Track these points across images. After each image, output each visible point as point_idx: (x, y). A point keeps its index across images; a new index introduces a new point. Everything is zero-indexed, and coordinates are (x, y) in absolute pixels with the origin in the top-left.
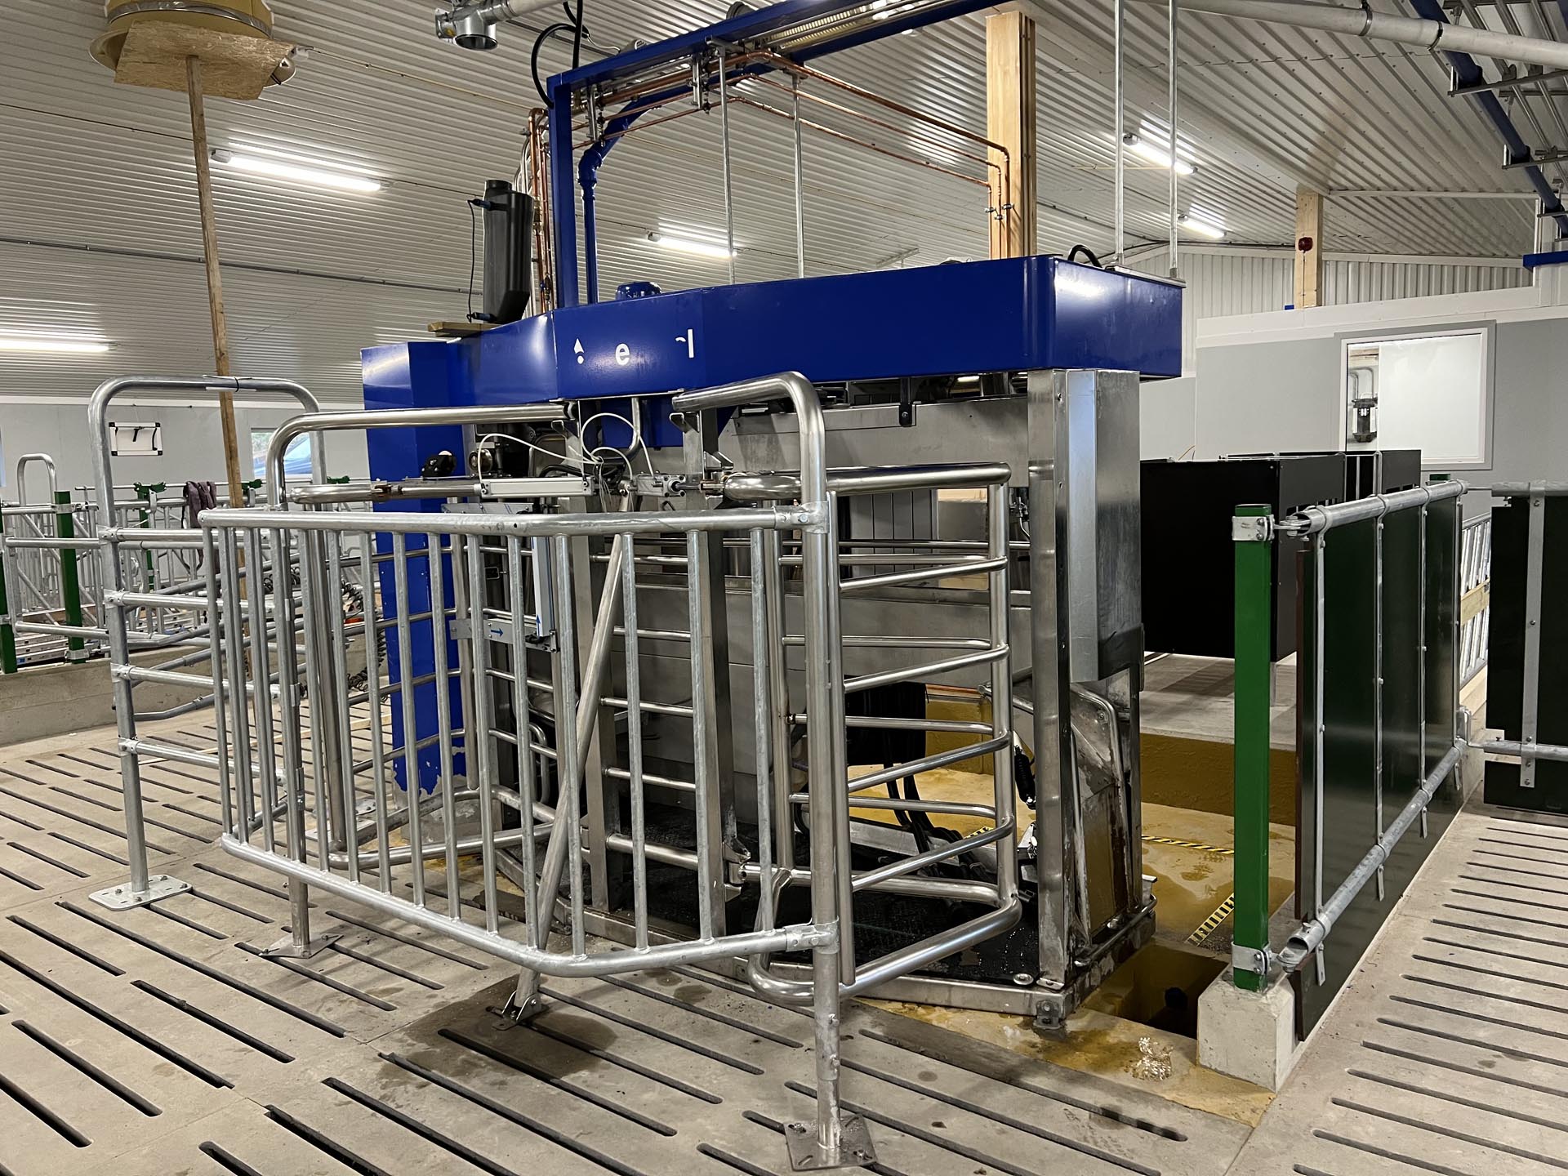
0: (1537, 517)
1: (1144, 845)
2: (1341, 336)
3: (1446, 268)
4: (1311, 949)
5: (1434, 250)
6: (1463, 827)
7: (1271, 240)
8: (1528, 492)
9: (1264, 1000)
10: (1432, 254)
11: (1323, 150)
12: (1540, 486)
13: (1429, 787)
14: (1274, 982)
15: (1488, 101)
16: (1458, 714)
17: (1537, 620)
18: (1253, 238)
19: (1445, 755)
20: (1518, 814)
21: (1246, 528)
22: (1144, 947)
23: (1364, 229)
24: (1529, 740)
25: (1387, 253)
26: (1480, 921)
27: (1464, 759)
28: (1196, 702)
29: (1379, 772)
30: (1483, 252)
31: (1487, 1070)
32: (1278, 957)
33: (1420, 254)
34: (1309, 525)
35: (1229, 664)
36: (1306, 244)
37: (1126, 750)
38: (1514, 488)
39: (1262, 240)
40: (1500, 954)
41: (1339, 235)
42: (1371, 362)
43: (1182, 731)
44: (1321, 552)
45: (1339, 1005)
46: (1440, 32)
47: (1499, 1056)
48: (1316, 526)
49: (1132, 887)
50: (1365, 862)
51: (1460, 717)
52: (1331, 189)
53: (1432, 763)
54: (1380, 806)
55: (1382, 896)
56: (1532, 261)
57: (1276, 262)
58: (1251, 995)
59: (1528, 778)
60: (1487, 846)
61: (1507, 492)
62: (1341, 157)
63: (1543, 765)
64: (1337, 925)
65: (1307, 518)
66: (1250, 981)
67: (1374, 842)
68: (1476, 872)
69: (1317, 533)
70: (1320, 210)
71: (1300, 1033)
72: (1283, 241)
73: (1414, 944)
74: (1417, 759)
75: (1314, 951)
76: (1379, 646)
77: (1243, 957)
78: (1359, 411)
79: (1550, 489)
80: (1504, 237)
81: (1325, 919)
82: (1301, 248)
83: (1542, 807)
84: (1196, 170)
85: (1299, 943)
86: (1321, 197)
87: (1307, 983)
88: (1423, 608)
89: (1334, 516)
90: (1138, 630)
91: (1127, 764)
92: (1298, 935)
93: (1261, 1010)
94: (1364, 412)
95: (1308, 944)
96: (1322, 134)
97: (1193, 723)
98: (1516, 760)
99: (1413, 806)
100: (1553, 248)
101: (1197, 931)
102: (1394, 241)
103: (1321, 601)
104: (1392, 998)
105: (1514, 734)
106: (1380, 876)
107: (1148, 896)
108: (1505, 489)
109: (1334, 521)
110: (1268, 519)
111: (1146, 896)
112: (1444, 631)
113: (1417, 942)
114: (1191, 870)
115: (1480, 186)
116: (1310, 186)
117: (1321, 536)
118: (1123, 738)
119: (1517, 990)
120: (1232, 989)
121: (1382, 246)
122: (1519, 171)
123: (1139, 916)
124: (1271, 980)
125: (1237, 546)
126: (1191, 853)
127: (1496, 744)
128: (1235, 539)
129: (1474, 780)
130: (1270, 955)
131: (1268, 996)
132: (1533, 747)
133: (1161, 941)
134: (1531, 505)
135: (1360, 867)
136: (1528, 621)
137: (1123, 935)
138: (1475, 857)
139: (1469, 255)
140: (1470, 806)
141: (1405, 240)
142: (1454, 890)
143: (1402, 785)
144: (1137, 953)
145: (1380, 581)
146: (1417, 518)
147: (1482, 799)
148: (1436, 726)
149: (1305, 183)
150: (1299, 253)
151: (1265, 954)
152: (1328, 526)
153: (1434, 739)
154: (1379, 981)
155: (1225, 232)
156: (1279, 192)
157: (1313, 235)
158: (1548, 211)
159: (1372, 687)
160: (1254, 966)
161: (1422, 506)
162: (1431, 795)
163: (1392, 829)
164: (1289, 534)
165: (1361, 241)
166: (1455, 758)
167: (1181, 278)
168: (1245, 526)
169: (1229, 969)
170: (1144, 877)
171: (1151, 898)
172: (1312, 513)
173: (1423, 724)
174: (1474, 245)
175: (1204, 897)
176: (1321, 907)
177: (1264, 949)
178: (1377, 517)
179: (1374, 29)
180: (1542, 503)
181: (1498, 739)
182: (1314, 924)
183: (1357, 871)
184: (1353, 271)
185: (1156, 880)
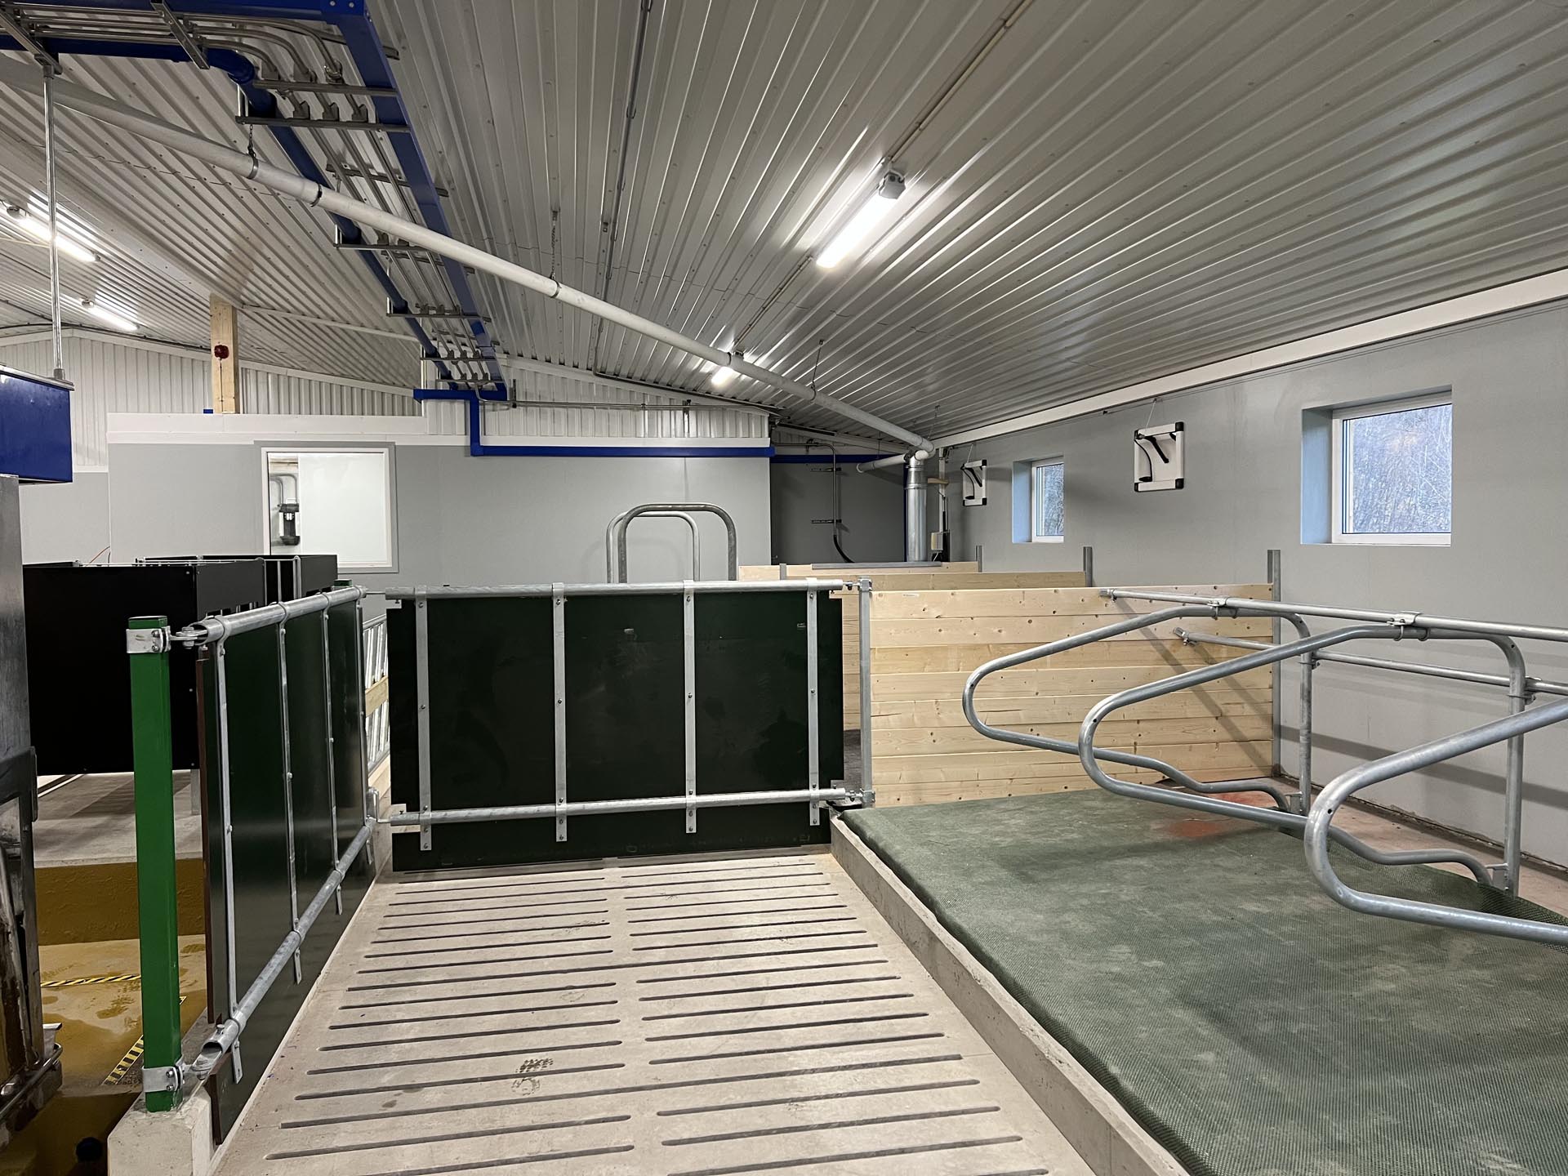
0: (422, 615)
1: (44, 993)
2: (261, 444)
3: (355, 390)
4: (225, 1048)
5: (344, 373)
6: (376, 898)
7: (189, 341)
8: (414, 595)
9: (178, 1115)
10: (342, 376)
11: (231, 266)
12: (423, 590)
13: (341, 867)
14: (189, 1094)
15: (369, 258)
16: (367, 796)
17: (426, 705)
18: (169, 336)
19: (357, 834)
20: (421, 876)
21: (142, 640)
22: (48, 1105)
23: (281, 346)
24: (425, 809)
25: (303, 369)
26: (388, 978)
27: (375, 834)
28: (114, 822)
29: (292, 862)
30: (386, 380)
31: (390, 1110)
32: (192, 1068)
33: (333, 375)
34: (206, 635)
35: (130, 776)
36: (222, 352)
37: (17, 889)
38: (402, 592)
39: (180, 340)
40: (403, 1003)
41: (256, 346)
42: (291, 470)
43: (97, 857)
44: (221, 660)
45: (260, 1095)
46: (320, 194)
47: (399, 1094)
48: (215, 635)
49: (30, 1043)
50: (281, 950)
51: (369, 798)
52: (244, 304)
53: (344, 845)
54: (294, 893)
55: (299, 979)
56: (421, 395)
57: (195, 363)
58: (165, 1115)
59: (426, 843)
60: (395, 910)
61: (397, 596)
62: (252, 277)
63: (438, 828)
64: (250, 1020)
65: (204, 628)
66: (163, 1102)
67: (290, 928)
68: (386, 934)
69: (217, 642)
70: (235, 321)
71: (218, 1136)
72: (201, 343)
73: (331, 1015)
74: (330, 843)
75: (229, 1050)
76: (287, 743)
77: (155, 1080)
78: (284, 516)
79: (430, 593)
80: (401, 371)
81: (239, 1016)
82: (217, 354)
83: (438, 866)
84: (98, 259)
85: (215, 1046)
86: (234, 309)
87: (224, 1084)
88: (329, 704)
89: (232, 625)
90: (28, 754)
91: (19, 904)
92: (212, 1039)
93: (175, 1126)
94: (289, 517)
95: (222, 1044)
96: (229, 251)
97: (109, 847)
98: (417, 829)
99: (327, 887)
100: (436, 387)
101: (115, 1070)
102: (309, 360)
103: (223, 707)
104: (310, 1073)
105: (414, 807)
106: (297, 960)
107: (51, 1047)
108: (395, 593)
109: (233, 630)
110: (163, 631)
111: (48, 1047)
112: (349, 721)
113: (334, 1014)
114: (108, 1006)
115: (376, 324)
116: (222, 297)
117: (221, 644)
118: (13, 877)
119: (416, 1030)
120: (144, 1116)
121: (298, 363)
122: (401, 319)
123: (41, 1071)
124: (183, 1094)
125: (131, 658)
126: (108, 988)
127: (400, 817)
128: (129, 652)
129: (384, 852)
130: (184, 1067)
131: (183, 1110)
132: (429, 815)
133: (68, 1091)
134: (417, 607)
135: (276, 956)
136: (419, 706)
137: (21, 1098)
138: (385, 922)
139: (374, 381)
140: (382, 877)
141: (318, 361)
142: (367, 957)
143: (315, 869)
144: (40, 1113)
145: (284, 682)
146: (320, 621)
147: (392, 869)
148: (347, 810)
149: (216, 293)
150: (216, 360)
151: (177, 1068)
152: (228, 634)
153: (344, 822)
154: (297, 1062)
155: (138, 326)
156: (192, 297)
157: (228, 344)
158: (429, 356)
159: (282, 781)
160: (167, 1084)
161: (323, 610)
162: (344, 874)
163: (308, 912)
164: (185, 644)
165: (277, 354)
166: (366, 836)
167: (67, 379)
168: (139, 638)
169: (142, 1097)
170: (45, 1026)
171: (56, 1047)
172: (208, 623)
173: (334, 809)
174: (378, 374)
175: (123, 1031)
176: (236, 1005)
177: (177, 1064)
178: (279, 623)
179: (261, 176)
180: (425, 604)
181: (402, 812)
182: (229, 1024)
183: (273, 961)
184: (273, 382)
185: (60, 1026)
